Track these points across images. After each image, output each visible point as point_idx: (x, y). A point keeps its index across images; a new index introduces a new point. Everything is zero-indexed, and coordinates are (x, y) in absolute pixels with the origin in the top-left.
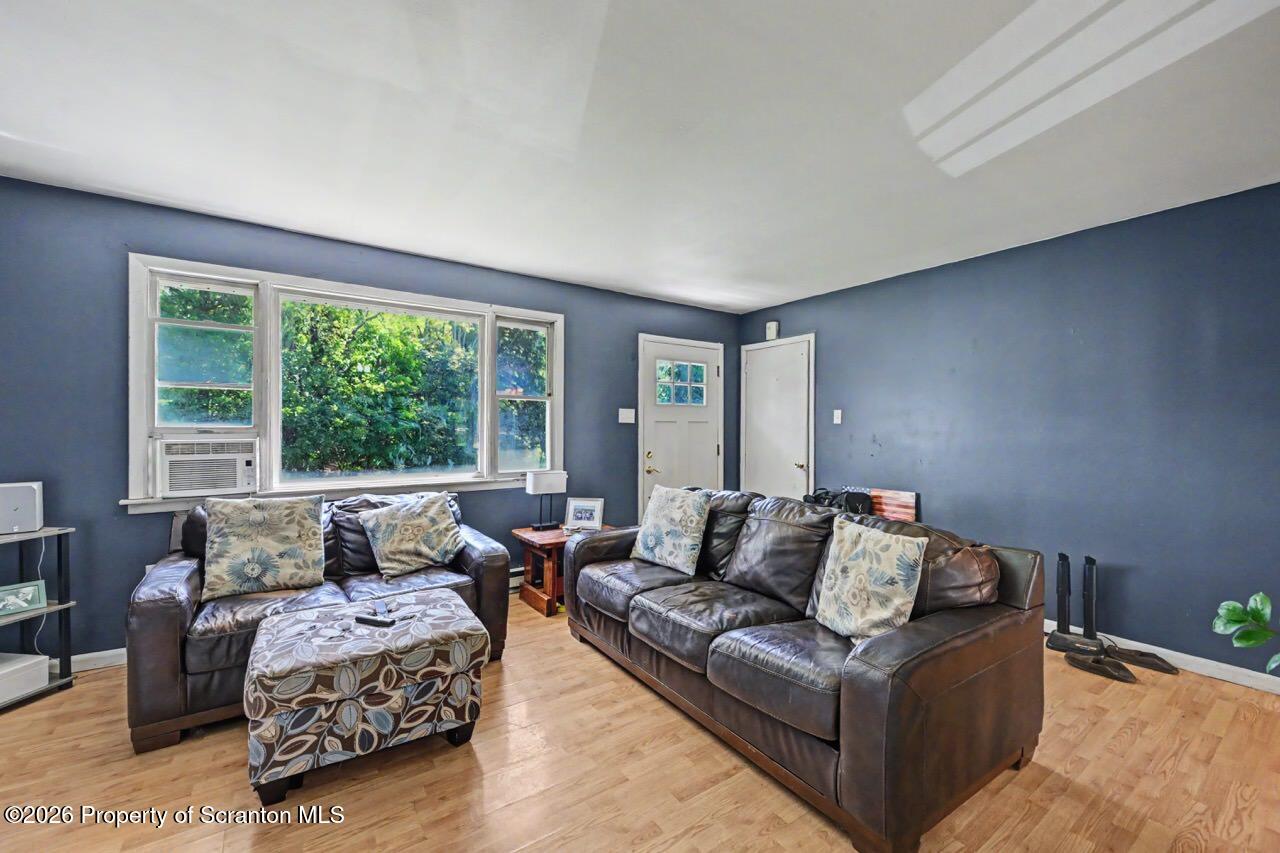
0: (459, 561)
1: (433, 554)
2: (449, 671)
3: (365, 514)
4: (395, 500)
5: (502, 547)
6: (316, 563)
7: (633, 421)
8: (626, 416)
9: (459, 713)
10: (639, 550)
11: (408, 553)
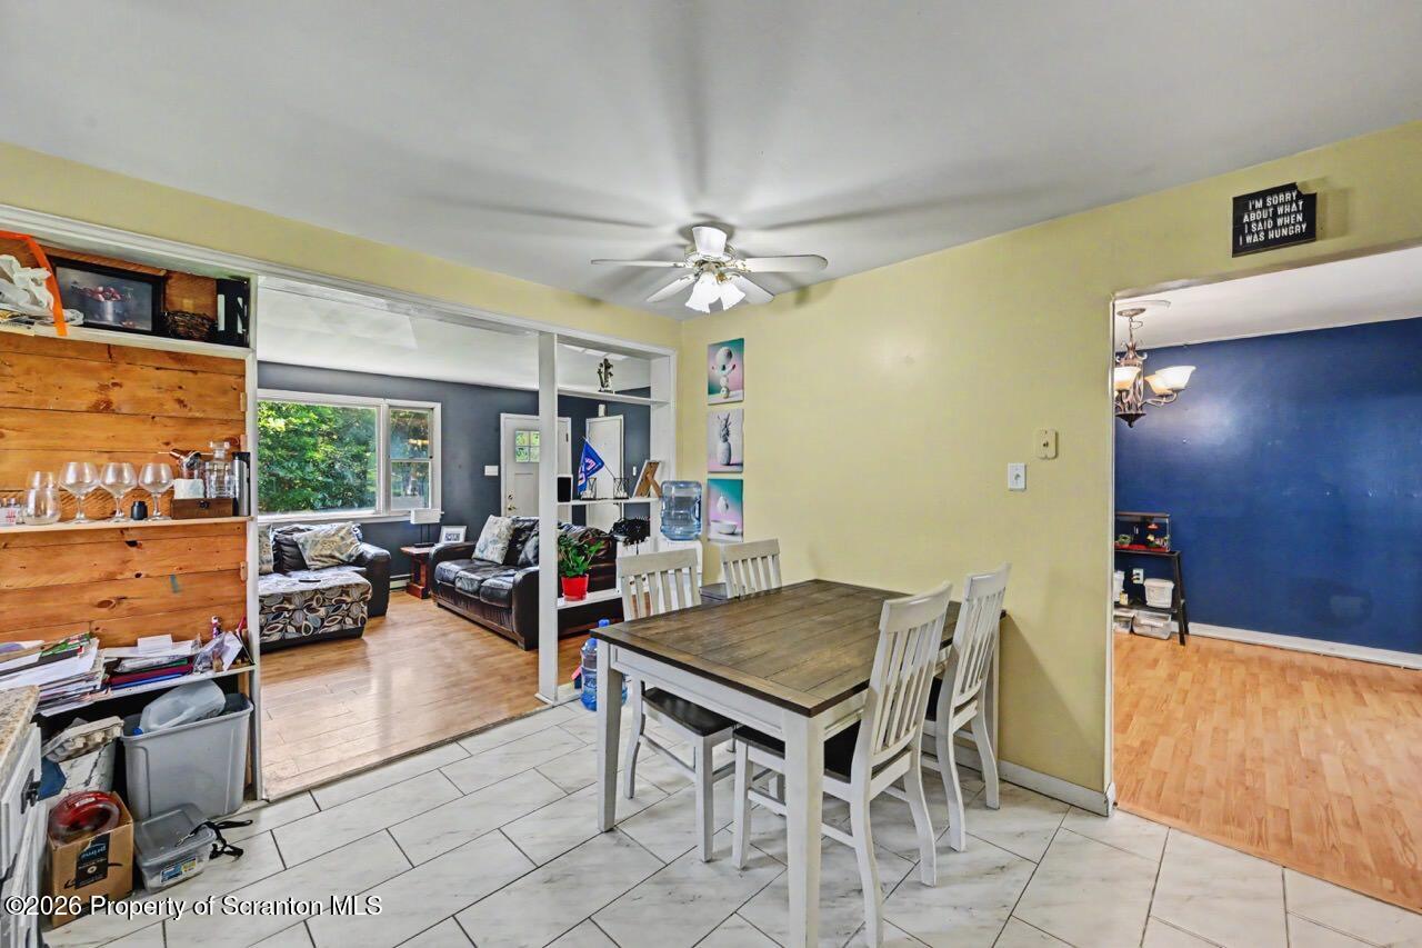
0: (359, 560)
1: (342, 557)
2: (349, 600)
3: (296, 535)
4: (316, 528)
5: (386, 552)
6: (268, 562)
7: (497, 474)
8: (490, 471)
9: (355, 621)
10: (477, 554)
11: (326, 556)
